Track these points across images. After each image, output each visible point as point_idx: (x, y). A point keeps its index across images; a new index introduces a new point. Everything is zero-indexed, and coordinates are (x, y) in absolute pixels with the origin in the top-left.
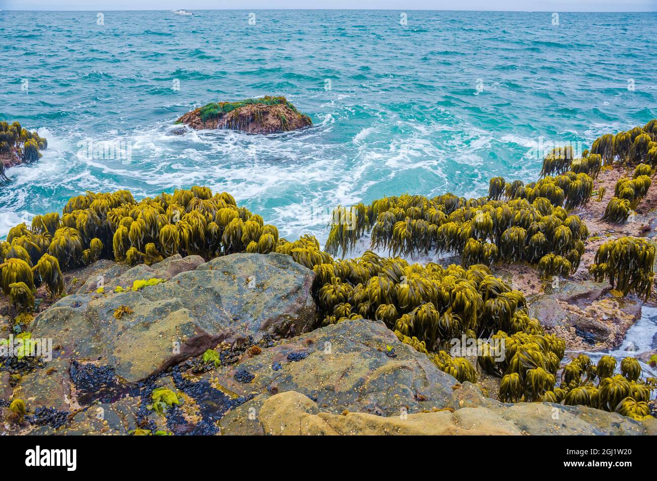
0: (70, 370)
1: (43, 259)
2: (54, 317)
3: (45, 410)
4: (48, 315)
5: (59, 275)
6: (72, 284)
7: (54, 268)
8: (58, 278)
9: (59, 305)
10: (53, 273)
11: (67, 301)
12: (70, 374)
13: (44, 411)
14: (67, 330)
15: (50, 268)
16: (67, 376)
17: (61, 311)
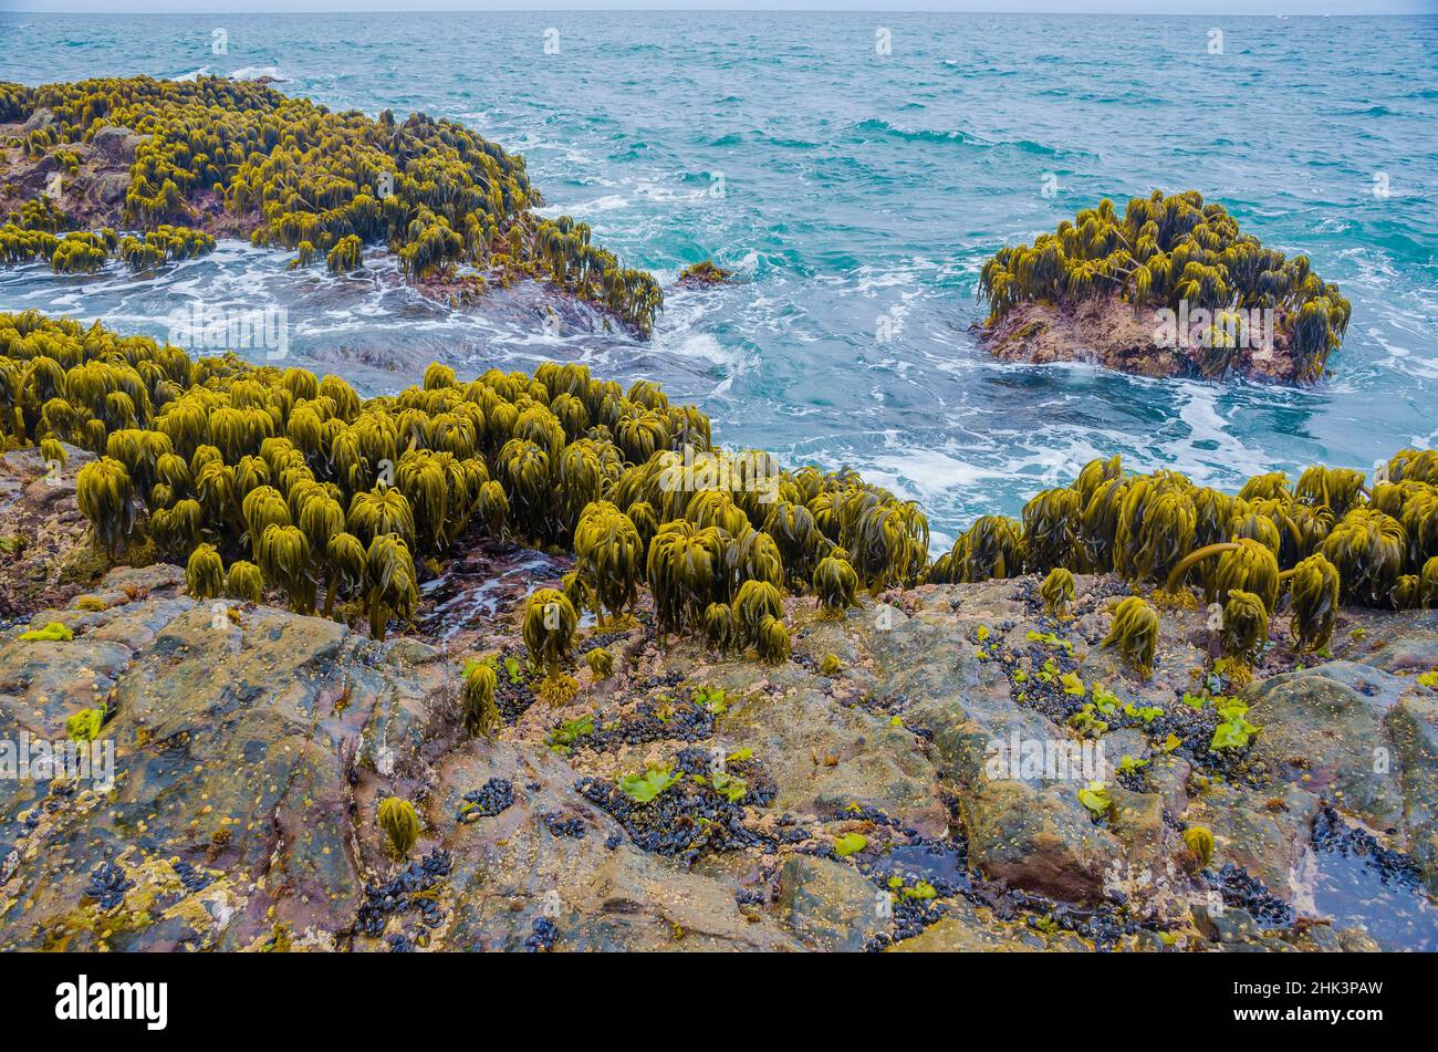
0: (1314, 822)
1: (1309, 562)
2: (1310, 695)
3: (1244, 877)
4: (1298, 685)
5: (1332, 609)
6: (1349, 637)
7: (1327, 589)
8: (1327, 616)
9: (1325, 674)
10: (1321, 600)
11: (1346, 673)
12: (1314, 832)
13: (1240, 877)
14: (1330, 734)
15: (1316, 589)
16: (1306, 831)
17: (1332, 689)
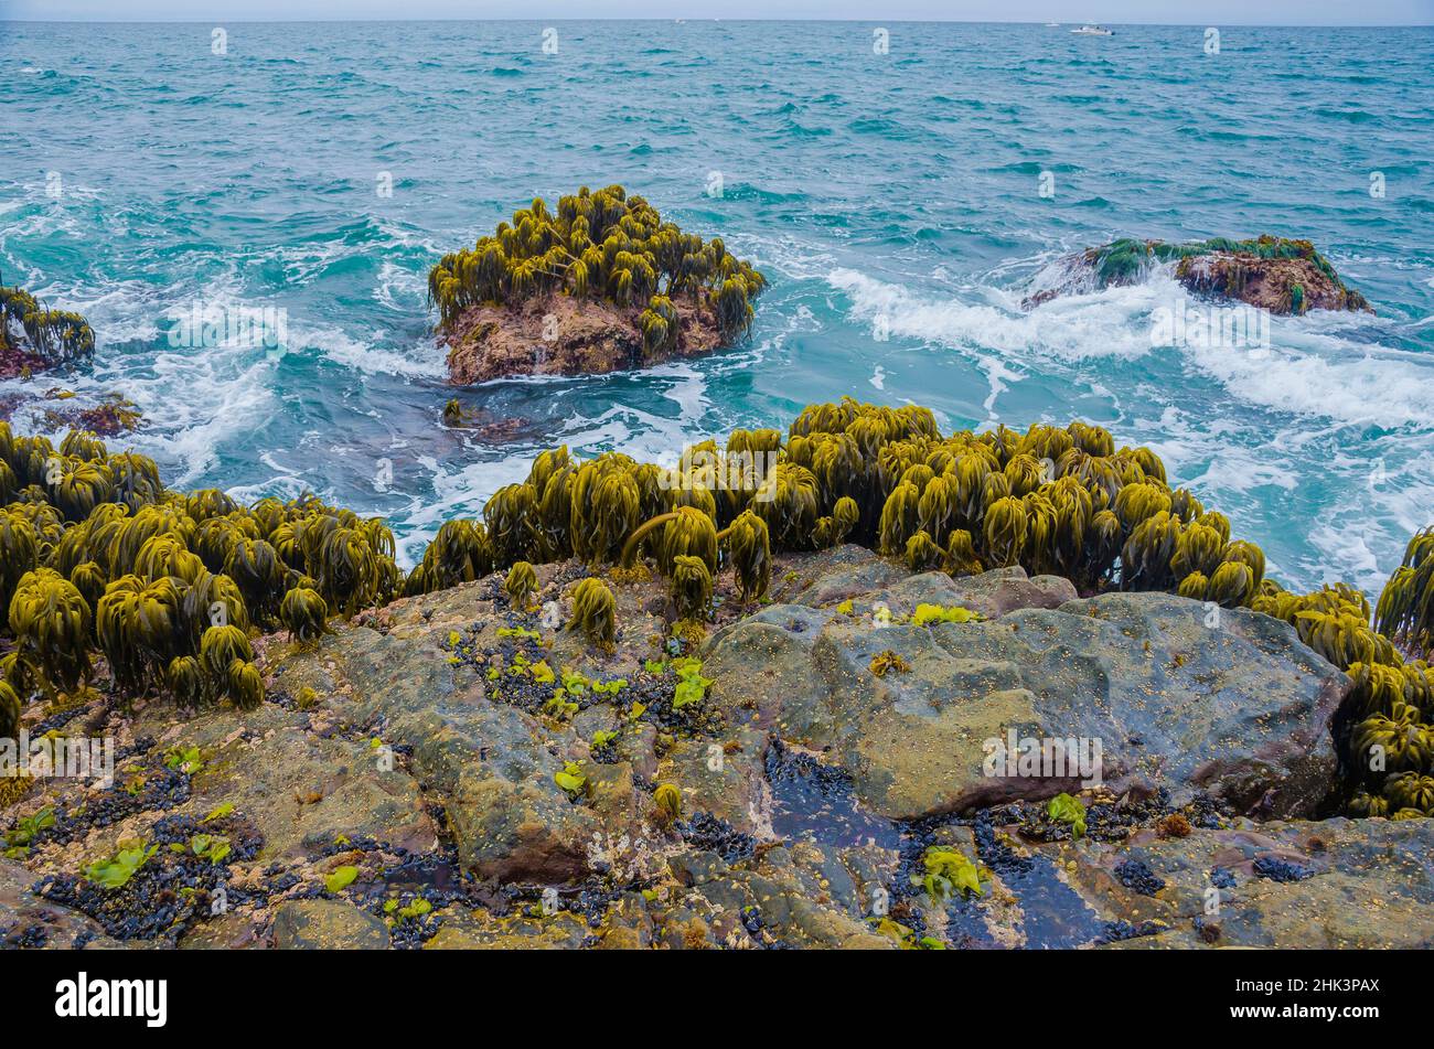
0: (765, 756)
1: (741, 519)
2: (751, 642)
3: (712, 820)
4: (740, 634)
5: (766, 558)
6: (784, 581)
7: (759, 542)
8: (763, 566)
9: (762, 620)
10: (756, 552)
11: (779, 615)
12: (766, 765)
13: (709, 822)
14: (771, 673)
15: (750, 542)
16: (759, 766)
17: (767, 632)
